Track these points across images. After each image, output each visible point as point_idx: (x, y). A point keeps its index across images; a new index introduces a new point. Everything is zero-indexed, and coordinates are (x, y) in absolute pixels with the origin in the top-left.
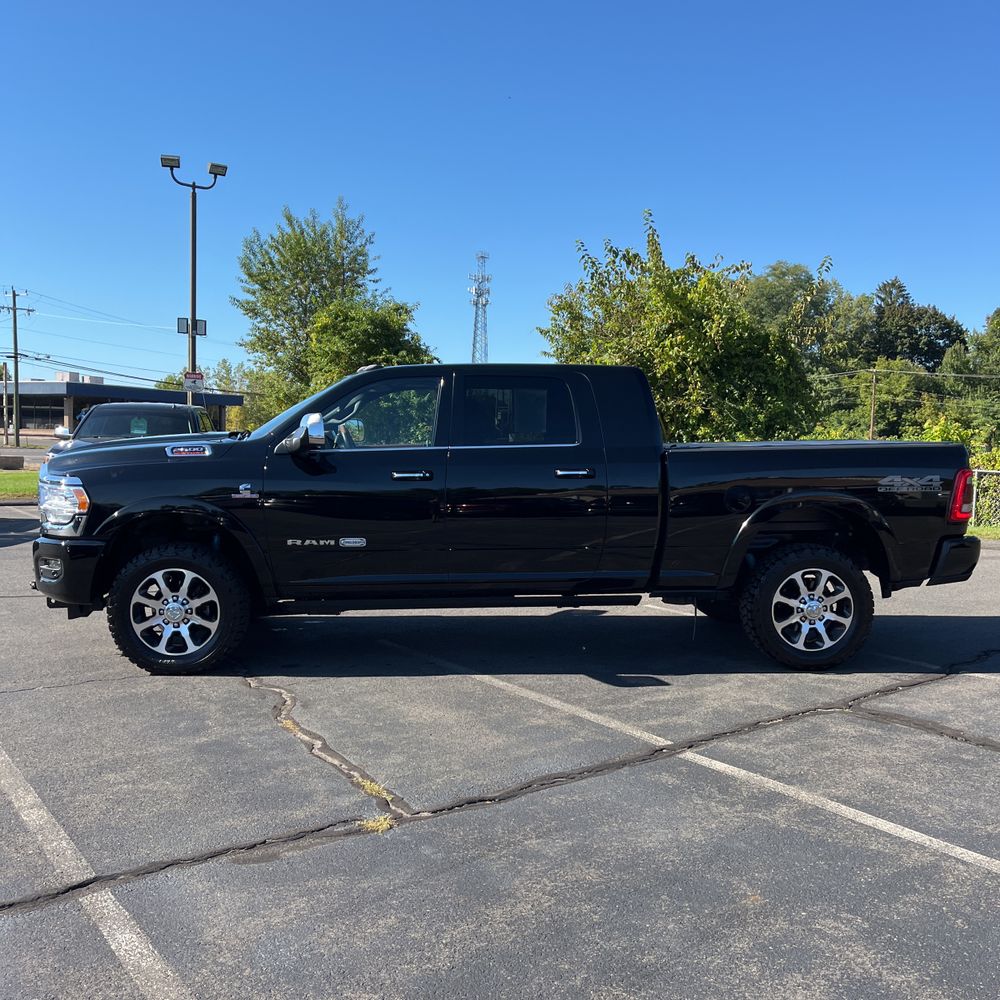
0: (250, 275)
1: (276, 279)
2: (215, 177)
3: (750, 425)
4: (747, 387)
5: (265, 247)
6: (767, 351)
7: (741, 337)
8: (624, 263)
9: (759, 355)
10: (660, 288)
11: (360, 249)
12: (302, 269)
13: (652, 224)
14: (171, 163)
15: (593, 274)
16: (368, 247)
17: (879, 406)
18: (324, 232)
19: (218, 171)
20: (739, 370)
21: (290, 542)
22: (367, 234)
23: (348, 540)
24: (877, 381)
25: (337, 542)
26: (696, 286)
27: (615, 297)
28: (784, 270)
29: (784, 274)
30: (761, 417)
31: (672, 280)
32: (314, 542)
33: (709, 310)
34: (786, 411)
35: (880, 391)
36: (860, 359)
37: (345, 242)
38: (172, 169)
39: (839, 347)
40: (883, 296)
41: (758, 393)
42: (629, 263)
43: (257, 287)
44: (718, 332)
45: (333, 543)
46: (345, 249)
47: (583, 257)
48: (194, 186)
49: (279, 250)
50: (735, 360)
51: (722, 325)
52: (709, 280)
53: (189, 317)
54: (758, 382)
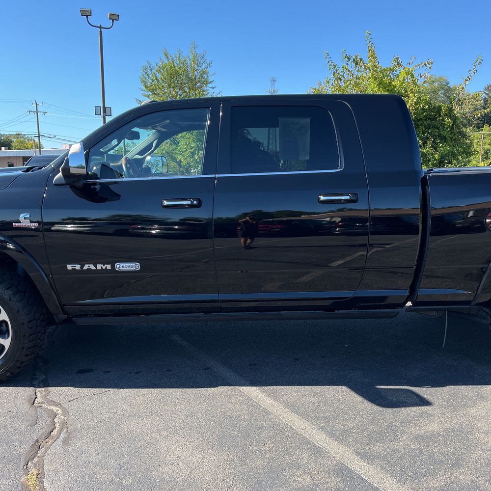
0: (146, 87)
1: (159, 88)
2: (113, 22)
3: (429, 161)
4: (427, 138)
5: (153, 71)
6: (440, 116)
7: (423, 109)
8: (354, 64)
9: (435, 119)
10: (375, 79)
11: (204, 70)
12: (173, 82)
13: (371, 40)
14: (87, 14)
15: (334, 73)
16: (209, 69)
17: (485, 152)
18: (185, 61)
19: (114, 18)
20: (422, 128)
21: (69, 267)
22: (208, 61)
23: (123, 264)
24: (484, 138)
25: (113, 266)
26: (398, 77)
27: (347, 87)
28: (434, 80)
29: (433, 82)
30: (436, 156)
31: (383, 74)
32: (92, 267)
33: (406, 91)
34: (452, 152)
35: (485, 144)
36: (474, 127)
37: (196, 66)
38: (87, 17)
39: (484, 112)
40: (487, 92)
41: (434, 142)
42: (357, 64)
43: (150, 93)
44: (412, 104)
45: (109, 267)
46: (196, 70)
47: (329, 62)
48: (100, 27)
49: (160, 71)
50: (420, 123)
51: (414, 101)
52: (406, 72)
53: (101, 105)
54: (435, 135)
